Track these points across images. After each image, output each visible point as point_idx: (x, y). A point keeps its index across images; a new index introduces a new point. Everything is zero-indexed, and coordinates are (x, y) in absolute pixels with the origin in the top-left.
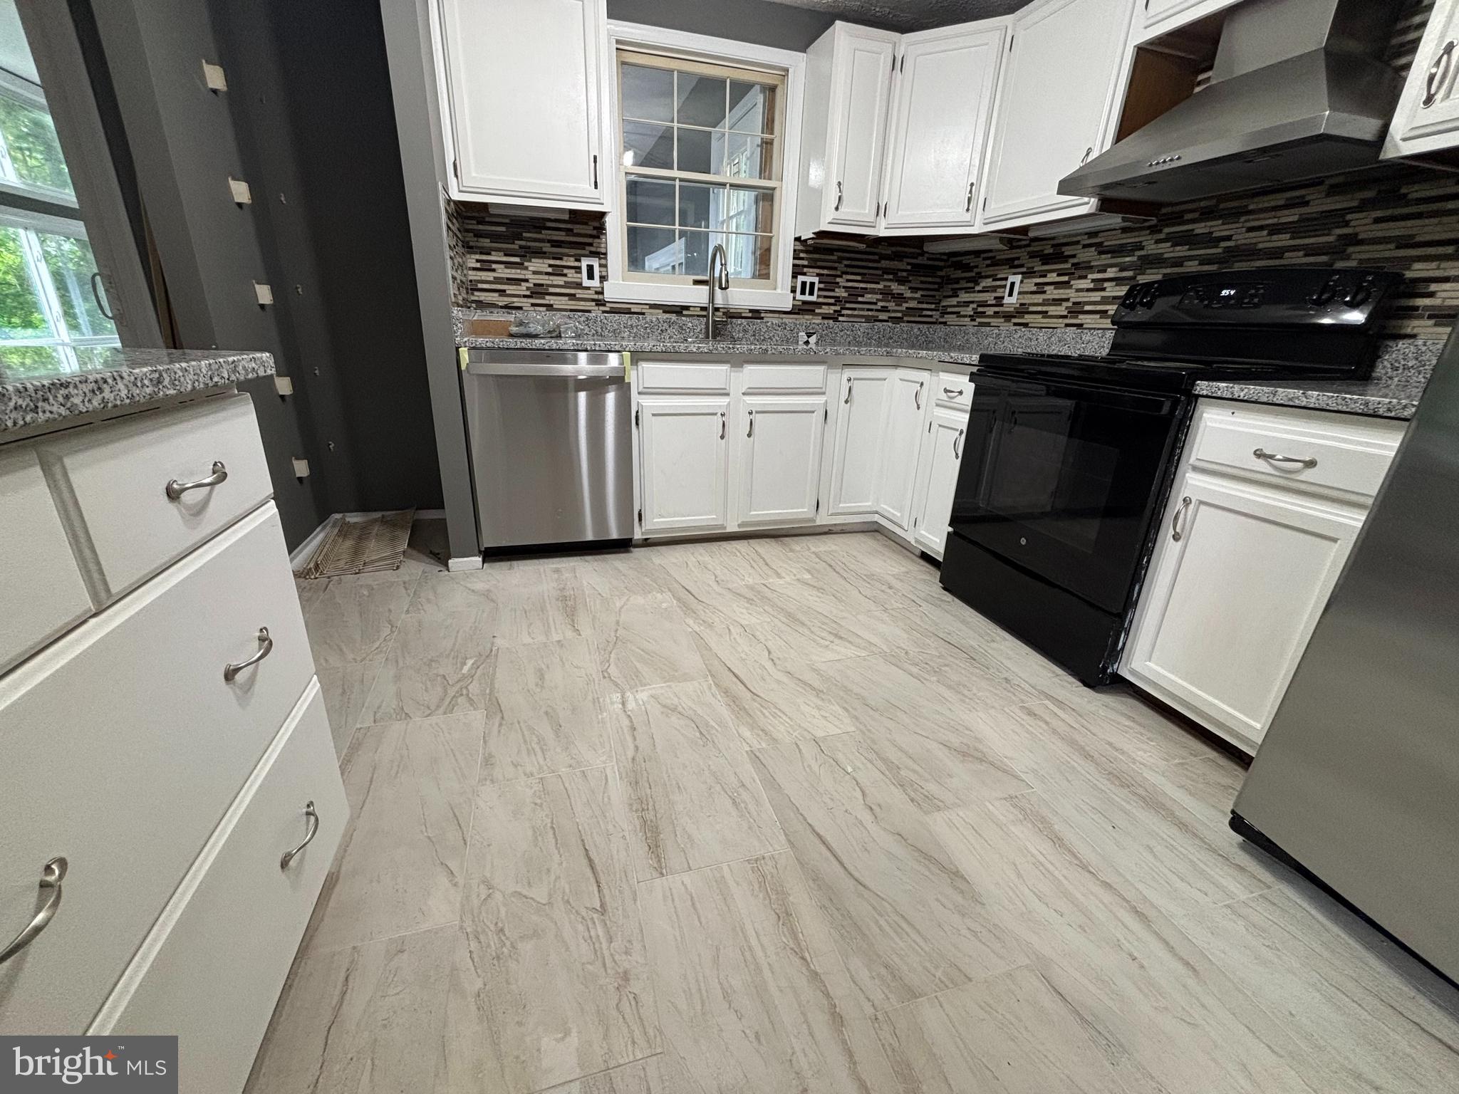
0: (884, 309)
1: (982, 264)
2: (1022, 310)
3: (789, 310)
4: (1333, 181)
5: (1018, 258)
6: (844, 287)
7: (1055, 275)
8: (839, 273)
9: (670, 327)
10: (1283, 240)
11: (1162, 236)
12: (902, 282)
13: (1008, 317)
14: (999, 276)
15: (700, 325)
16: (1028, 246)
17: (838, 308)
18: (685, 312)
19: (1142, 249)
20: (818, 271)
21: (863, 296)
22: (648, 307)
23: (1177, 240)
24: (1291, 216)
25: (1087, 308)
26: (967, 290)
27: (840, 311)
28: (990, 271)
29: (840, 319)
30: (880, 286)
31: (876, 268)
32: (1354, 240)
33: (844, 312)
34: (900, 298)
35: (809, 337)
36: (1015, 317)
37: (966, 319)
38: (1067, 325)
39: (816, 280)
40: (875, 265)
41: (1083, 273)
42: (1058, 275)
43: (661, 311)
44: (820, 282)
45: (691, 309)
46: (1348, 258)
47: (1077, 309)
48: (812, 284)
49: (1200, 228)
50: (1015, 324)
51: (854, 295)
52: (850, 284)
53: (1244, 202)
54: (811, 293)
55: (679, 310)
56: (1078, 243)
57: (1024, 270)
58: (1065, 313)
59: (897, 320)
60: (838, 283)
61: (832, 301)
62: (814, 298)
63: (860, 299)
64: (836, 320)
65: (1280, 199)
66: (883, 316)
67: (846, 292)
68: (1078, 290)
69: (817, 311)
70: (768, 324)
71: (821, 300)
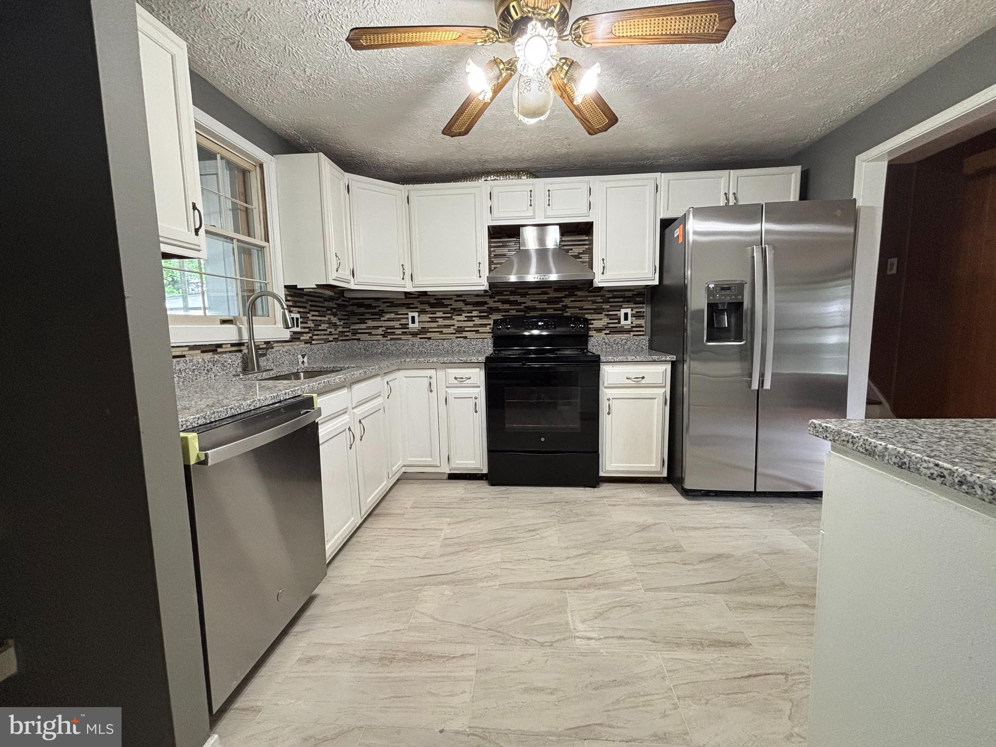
0: (331, 334)
1: (383, 307)
2: (423, 331)
3: (288, 339)
4: (555, 287)
5: (413, 304)
6: (312, 320)
7: (441, 313)
8: (308, 311)
9: (214, 365)
10: (545, 305)
11: (496, 299)
12: (335, 315)
13: (414, 334)
14: (399, 313)
15: (235, 360)
16: (418, 298)
17: (310, 335)
18: (219, 350)
19: (488, 304)
20: (297, 309)
21: (320, 326)
22: (187, 349)
23: (504, 302)
24: (545, 297)
25: (466, 329)
26: (374, 320)
27: (312, 337)
28: (392, 309)
29: (313, 342)
30: (326, 319)
31: (324, 307)
32: (566, 307)
33: (315, 337)
34: (335, 326)
35: (303, 358)
36: (420, 334)
37: (379, 337)
38: (457, 337)
39: (298, 316)
40: (321, 305)
41: (459, 313)
42: (443, 313)
43: (199, 351)
44: (301, 317)
45: (224, 346)
46: (567, 312)
47: (460, 330)
48: (297, 319)
49: (512, 298)
50: (421, 338)
51: (318, 324)
52: (314, 318)
53: (526, 291)
54: (297, 326)
55: (214, 349)
56: (451, 299)
57: (419, 310)
58: (454, 332)
59: (336, 340)
60: (308, 318)
61: (307, 330)
62: (298, 329)
63: (320, 328)
64: (311, 343)
65: (539, 291)
66: (331, 338)
67: (313, 323)
68: (458, 321)
69: (302, 338)
70: (281, 352)
71: (303, 330)
